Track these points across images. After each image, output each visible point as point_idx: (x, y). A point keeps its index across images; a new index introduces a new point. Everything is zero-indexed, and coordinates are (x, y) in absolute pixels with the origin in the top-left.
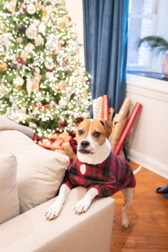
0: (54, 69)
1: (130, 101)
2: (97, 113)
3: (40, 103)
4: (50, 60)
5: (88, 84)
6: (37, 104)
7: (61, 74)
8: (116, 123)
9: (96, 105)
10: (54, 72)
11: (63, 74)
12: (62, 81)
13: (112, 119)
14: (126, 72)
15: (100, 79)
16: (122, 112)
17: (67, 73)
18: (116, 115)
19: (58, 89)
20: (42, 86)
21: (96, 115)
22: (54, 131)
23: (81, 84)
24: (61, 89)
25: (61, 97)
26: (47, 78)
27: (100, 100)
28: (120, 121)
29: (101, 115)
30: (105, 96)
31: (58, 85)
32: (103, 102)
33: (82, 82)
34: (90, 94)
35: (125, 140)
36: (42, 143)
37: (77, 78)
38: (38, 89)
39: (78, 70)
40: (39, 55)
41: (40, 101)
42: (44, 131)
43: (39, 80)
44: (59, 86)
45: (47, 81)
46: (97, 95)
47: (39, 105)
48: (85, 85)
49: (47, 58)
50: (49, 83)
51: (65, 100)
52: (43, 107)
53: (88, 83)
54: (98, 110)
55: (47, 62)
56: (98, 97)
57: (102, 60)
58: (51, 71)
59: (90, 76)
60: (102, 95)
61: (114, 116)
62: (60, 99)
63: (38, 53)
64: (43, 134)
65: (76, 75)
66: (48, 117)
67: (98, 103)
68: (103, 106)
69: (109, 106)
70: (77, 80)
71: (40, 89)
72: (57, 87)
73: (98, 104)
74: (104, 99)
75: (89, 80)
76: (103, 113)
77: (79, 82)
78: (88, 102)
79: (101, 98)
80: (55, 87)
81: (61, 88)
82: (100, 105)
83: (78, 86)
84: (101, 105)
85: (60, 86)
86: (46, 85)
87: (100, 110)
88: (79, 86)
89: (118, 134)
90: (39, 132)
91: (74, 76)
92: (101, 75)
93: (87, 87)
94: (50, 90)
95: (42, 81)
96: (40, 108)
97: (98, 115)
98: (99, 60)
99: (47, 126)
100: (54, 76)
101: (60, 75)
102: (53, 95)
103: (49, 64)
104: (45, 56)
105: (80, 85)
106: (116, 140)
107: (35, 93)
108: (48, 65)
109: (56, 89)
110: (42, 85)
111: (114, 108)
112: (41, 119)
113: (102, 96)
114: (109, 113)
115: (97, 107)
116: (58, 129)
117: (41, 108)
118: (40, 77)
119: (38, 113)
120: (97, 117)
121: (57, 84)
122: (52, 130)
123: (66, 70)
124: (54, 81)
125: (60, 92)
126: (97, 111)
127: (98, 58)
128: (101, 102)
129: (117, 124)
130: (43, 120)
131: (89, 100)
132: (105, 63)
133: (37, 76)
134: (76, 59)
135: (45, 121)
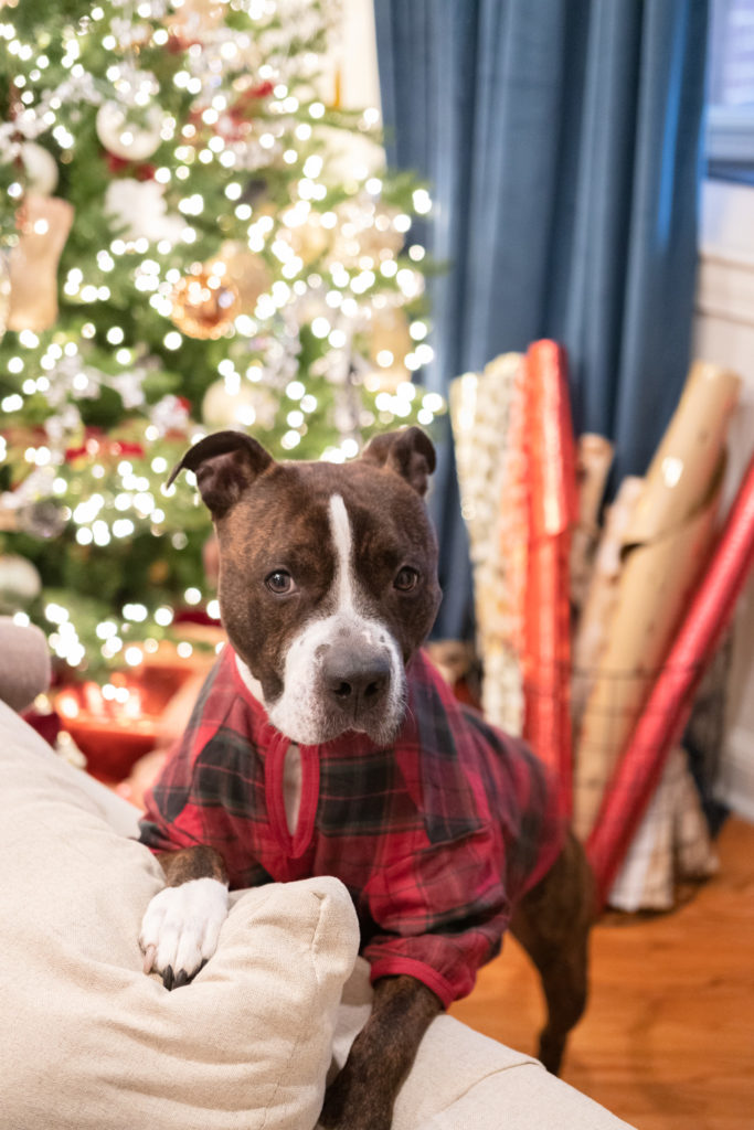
0: (164, 155)
1: (732, 384)
2: (490, 475)
3: (73, 419)
4: (140, 88)
5: (414, 264)
6: (53, 427)
7: (221, 192)
8: (627, 550)
9: (479, 419)
10: (162, 175)
11: (234, 191)
12: (229, 249)
13: (601, 520)
14: (701, 167)
15: (506, 224)
16: (673, 467)
17: (265, 185)
18: (631, 488)
19: (210, 309)
20: (81, 289)
21: (480, 496)
22: (164, 615)
23: (366, 263)
24: (230, 309)
25: (225, 367)
26: (116, 226)
27: (507, 382)
28: (662, 535)
29: (517, 492)
30: (546, 352)
31: (203, 279)
32: (532, 399)
33: (373, 244)
34: (419, 329)
35: (699, 670)
36: (83, 703)
37: (329, 219)
38: (48, 306)
39: (328, 160)
40: (55, 53)
41: (70, 399)
42: (102, 619)
43: (59, 242)
44: (214, 283)
45: (119, 247)
46: (477, 341)
47: (68, 432)
48: (389, 267)
49: (113, 73)
50: (130, 261)
51: (257, 386)
52: (94, 446)
53: (417, 252)
54: (492, 451)
55: (120, 103)
56: (492, 354)
57: (519, 84)
58: (143, 172)
59: (422, 201)
60: (517, 341)
61: (609, 494)
62: (215, 377)
63: (45, 39)
64: (90, 641)
65: (320, 193)
66: (131, 514)
67: (494, 398)
68: (532, 427)
69: (575, 423)
70: (331, 235)
71: (69, 312)
72: (199, 296)
73: (493, 412)
74: (533, 372)
75: (419, 232)
76: (531, 478)
77: (348, 247)
78: (408, 391)
79: (509, 365)
80: (184, 293)
81: (226, 301)
82: (507, 416)
83: (340, 278)
84: (518, 420)
85: (222, 290)
86: (109, 279)
87: (512, 458)
88: (347, 275)
89: (651, 629)
90: (60, 629)
91: (309, 206)
92: (509, 198)
93: (411, 284)
94: (139, 314)
95: (78, 249)
96: (71, 455)
97: (496, 491)
98: (494, 79)
99: (114, 584)
100: (171, 210)
101: (209, 204)
102: (157, 350)
103: (136, 118)
104: (97, 59)
105: (353, 272)
106: (639, 672)
107: (28, 340)
108: (121, 129)
109: (188, 307)
110: (75, 275)
111: (609, 432)
112: (70, 531)
113: (521, 346)
114: (575, 475)
115: (489, 435)
116: (192, 596)
117: (83, 451)
118: (63, 212)
119: (60, 487)
120: (494, 507)
121: (196, 268)
122: (151, 609)
123: (257, 162)
124: (164, 249)
125: (217, 332)
126: (484, 462)
127: (485, 68)
128: (517, 398)
129: (639, 560)
130: (83, 538)
131: (417, 378)
132: (539, 108)
133: (40, 215)
134: (318, 74)
135: (103, 540)
